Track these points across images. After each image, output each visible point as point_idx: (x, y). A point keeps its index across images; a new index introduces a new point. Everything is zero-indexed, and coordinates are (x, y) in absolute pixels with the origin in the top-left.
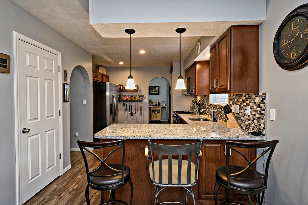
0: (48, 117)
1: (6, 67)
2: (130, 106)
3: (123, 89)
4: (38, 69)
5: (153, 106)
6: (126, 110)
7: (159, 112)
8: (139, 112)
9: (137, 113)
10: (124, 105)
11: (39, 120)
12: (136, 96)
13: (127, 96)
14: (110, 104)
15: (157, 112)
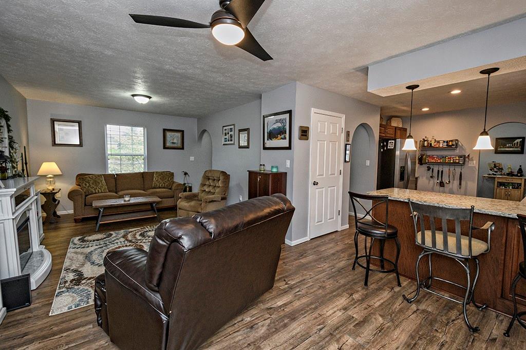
0: (331, 175)
1: (306, 135)
2: (438, 171)
3: (428, 146)
4: (326, 133)
5: (501, 175)
6: (431, 177)
7: (517, 188)
8: (456, 182)
9: (453, 183)
10: (429, 170)
11: (324, 176)
12: (452, 156)
13: (434, 156)
14: (401, 167)
15: (512, 188)
